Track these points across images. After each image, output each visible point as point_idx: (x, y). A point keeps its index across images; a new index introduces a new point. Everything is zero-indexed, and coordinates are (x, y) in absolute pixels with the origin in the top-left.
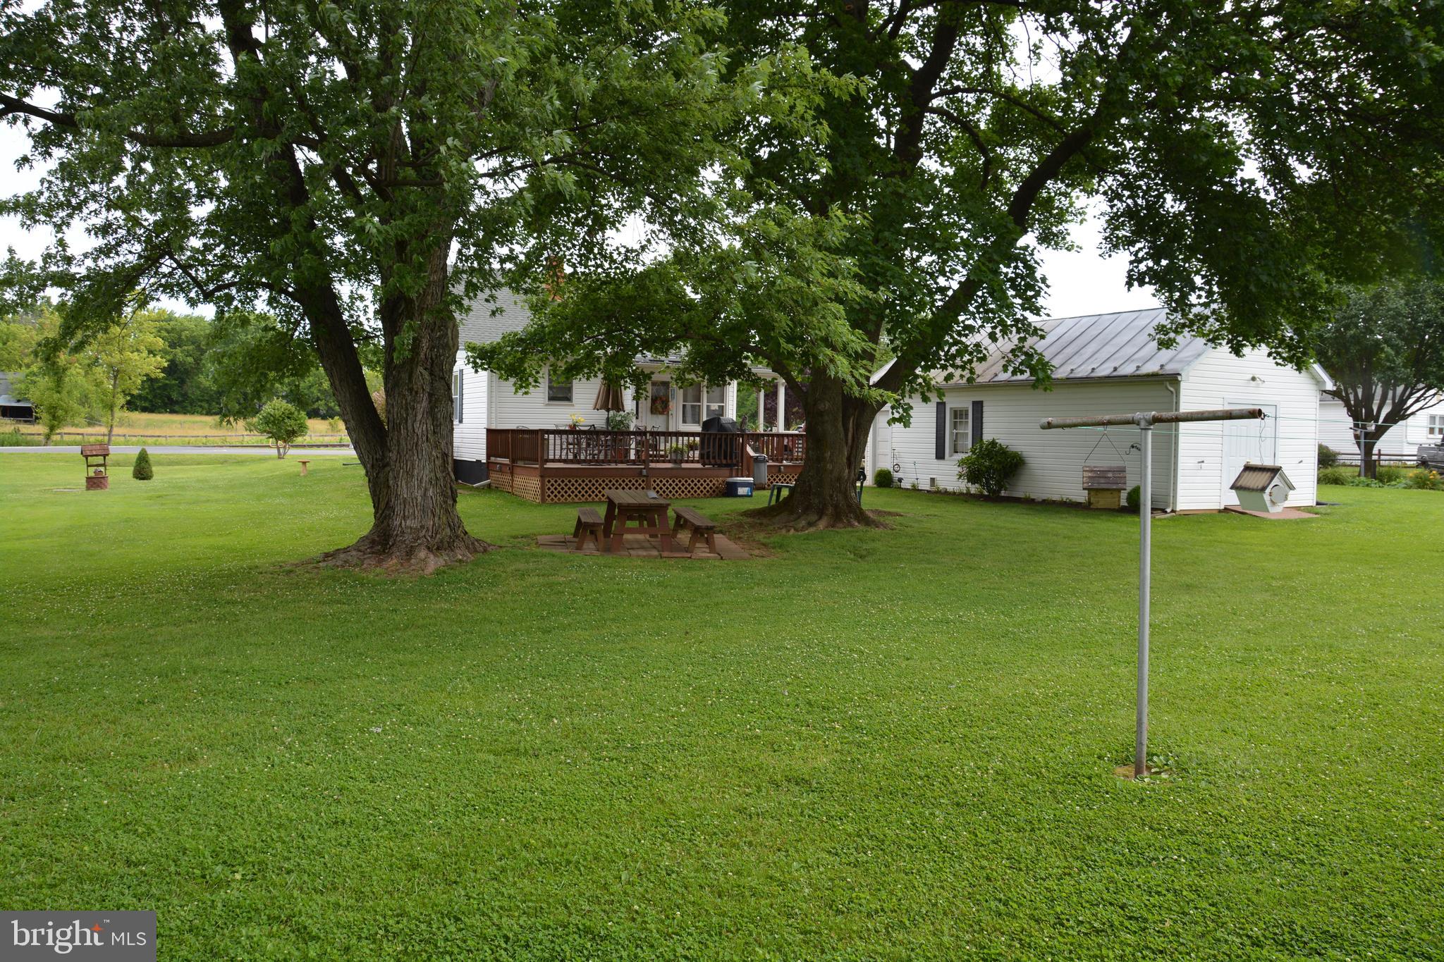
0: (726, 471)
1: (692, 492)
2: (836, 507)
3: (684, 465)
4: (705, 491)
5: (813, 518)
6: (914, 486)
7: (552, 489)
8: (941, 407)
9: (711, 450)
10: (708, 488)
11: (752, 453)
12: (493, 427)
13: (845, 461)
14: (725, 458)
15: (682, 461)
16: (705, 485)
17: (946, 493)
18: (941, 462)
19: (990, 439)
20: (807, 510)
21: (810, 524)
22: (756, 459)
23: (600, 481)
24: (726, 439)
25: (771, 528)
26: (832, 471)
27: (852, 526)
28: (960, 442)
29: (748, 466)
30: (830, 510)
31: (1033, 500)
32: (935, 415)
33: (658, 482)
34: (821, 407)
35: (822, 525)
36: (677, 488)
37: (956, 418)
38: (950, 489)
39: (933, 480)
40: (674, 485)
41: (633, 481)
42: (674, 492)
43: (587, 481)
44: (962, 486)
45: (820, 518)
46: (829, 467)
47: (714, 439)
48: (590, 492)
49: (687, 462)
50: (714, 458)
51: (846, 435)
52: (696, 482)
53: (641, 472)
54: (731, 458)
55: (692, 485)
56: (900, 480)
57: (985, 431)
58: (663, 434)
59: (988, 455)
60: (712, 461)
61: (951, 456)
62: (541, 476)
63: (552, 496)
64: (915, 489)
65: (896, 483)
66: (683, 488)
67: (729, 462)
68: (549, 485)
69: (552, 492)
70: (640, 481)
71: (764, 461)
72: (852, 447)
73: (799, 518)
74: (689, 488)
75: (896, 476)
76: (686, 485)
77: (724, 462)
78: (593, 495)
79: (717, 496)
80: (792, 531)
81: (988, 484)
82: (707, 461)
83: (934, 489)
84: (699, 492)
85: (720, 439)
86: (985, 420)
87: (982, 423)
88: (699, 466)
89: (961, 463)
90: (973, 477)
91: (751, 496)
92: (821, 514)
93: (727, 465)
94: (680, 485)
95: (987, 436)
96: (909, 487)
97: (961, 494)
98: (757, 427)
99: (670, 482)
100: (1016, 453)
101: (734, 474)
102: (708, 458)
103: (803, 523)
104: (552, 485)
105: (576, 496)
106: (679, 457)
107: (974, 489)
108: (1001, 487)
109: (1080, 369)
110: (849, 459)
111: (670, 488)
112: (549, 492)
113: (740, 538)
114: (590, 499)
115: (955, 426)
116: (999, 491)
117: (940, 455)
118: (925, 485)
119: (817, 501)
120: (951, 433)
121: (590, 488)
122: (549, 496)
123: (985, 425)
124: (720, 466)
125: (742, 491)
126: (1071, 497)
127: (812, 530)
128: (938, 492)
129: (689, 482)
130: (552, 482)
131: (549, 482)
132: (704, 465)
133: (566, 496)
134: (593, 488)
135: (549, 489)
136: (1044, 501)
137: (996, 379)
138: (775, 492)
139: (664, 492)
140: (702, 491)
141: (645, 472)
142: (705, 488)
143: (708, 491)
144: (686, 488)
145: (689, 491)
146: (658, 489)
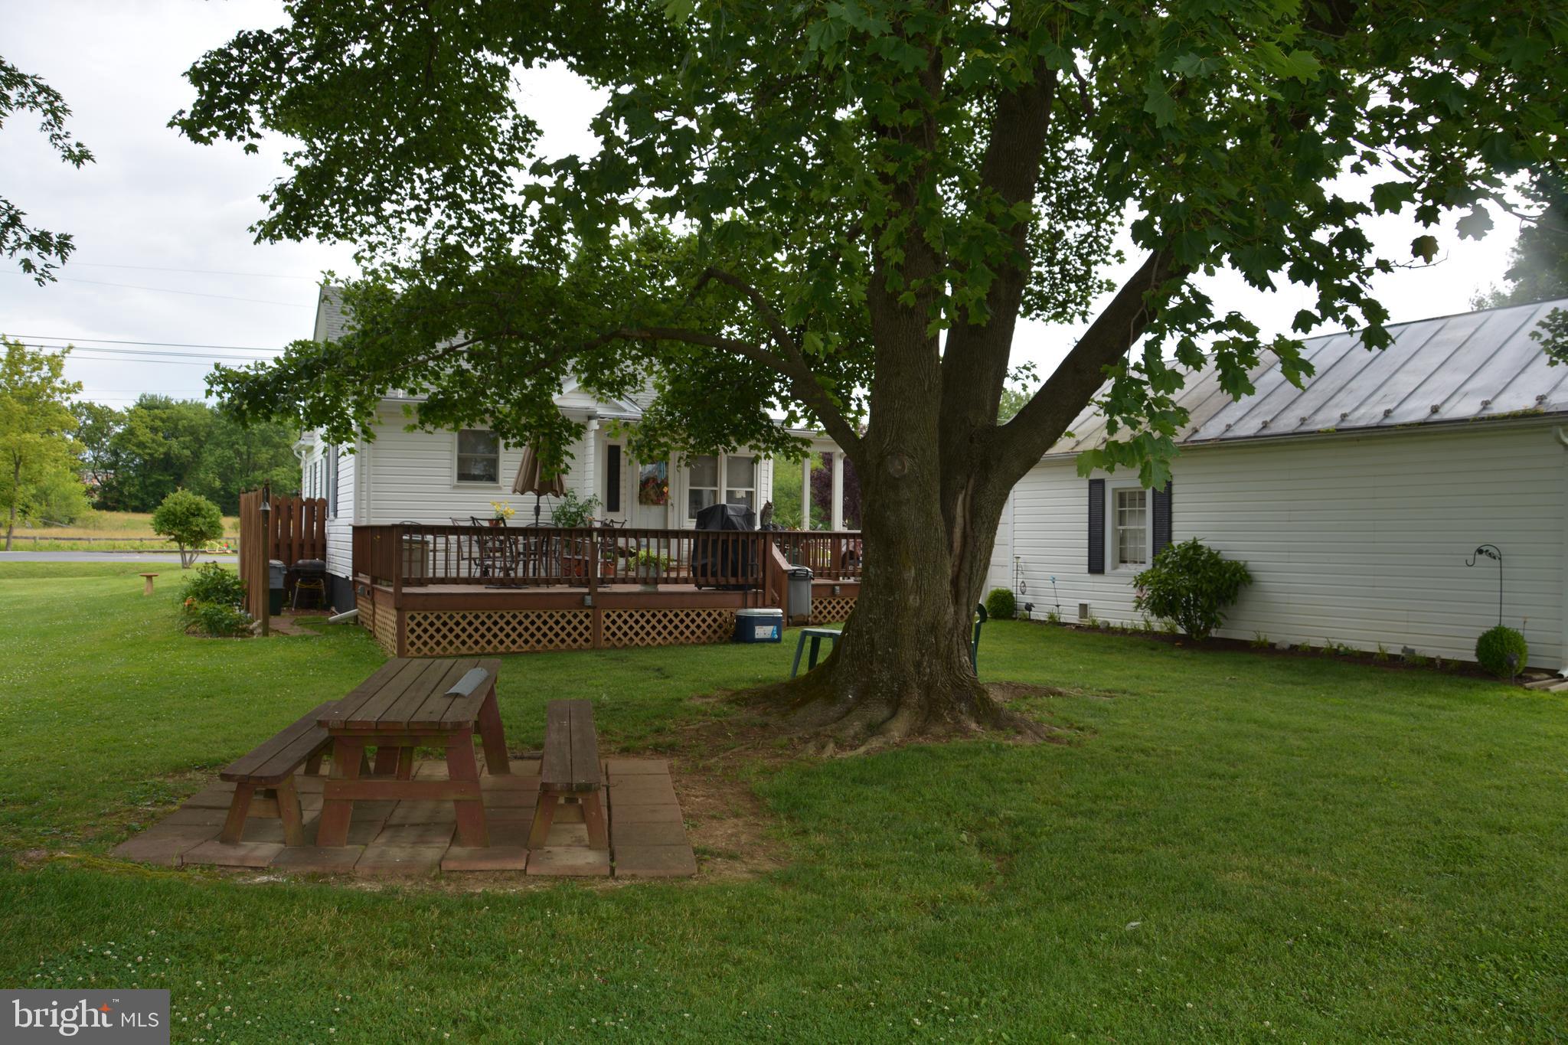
0: (735, 597)
1: (676, 633)
2: (928, 688)
3: (662, 588)
4: (698, 632)
5: (880, 712)
6: (1052, 617)
7: (419, 631)
8: (1096, 488)
9: (709, 560)
10: (704, 626)
11: (785, 565)
12: (364, 523)
13: (947, 587)
14: (735, 574)
15: (656, 581)
16: (698, 621)
17: (1109, 630)
18: (1097, 578)
19: (1190, 539)
20: (865, 695)
21: (874, 729)
22: (793, 575)
23: (508, 617)
24: (736, 542)
25: (783, 739)
26: (918, 612)
27: (965, 732)
28: (1130, 546)
29: (777, 588)
30: (915, 696)
31: (1273, 645)
32: (1086, 501)
33: (614, 616)
34: (894, 467)
35: (898, 730)
36: (648, 628)
37: (1122, 504)
38: (1115, 622)
39: (1084, 608)
40: (642, 622)
41: (569, 617)
42: (642, 634)
43: (483, 617)
44: (1136, 618)
45: (893, 715)
46: (913, 601)
47: (715, 542)
48: (489, 636)
49: (666, 581)
50: (714, 574)
51: (950, 532)
52: (682, 616)
53: (583, 600)
54: (744, 574)
55: (676, 621)
56: (1029, 607)
57: (1175, 526)
58: (655, 534)
59: (1188, 569)
60: (711, 580)
61: (1115, 568)
62: (398, 609)
63: (419, 644)
64: (1054, 623)
65: (1022, 612)
66: (659, 628)
67: (741, 580)
68: (413, 625)
69: (419, 637)
70: (581, 616)
71: (806, 577)
72: (962, 558)
73: (849, 711)
74: (670, 627)
75: (1022, 600)
76: (665, 621)
77: (732, 581)
78: (495, 642)
79: (721, 641)
80: (831, 747)
81: (1187, 621)
82: (702, 580)
83: (1087, 622)
84: (687, 633)
85: (725, 542)
86: (1175, 507)
87: (1170, 513)
88: (691, 588)
89: (1141, 582)
90: (1161, 605)
91: (779, 640)
92: (895, 704)
93: (737, 587)
94: (654, 622)
95: (1180, 536)
96: (1043, 617)
97: (1136, 632)
98: (799, 523)
99: (637, 616)
100: (1236, 563)
101: (750, 601)
102: (704, 574)
103: (856, 726)
104: (419, 624)
105: (464, 643)
106: (652, 574)
107: (1158, 624)
108: (1212, 622)
109: (1357, 414)
110: (955, 582)
111: (637, 628)
112: (413, 637)
113: (707, 769)
114: (489, 649)
115: (1121, 518)
116: (1207, 629)
117: (1096, 566)
118: (1070, 616)
119: (886, 676)
120: (1115, 530)
121: (489, 630)
122: (412, 644)
123: (1175, 517)
124: (727, 587)
125: (762, 632)
126: (1346, 643)
127: (875, 743)
128: (1094, 628)
129: (671, 616)
130: (419, 618)
131: (412, 618)
132: (699, 586)
133: (444, 643)
134: (495, 629)
135: (412, 631)
136: (1294, 648)
137: (1196, 437)
138: (808, 645)
139: (625, 634)
140: (693, 633)
141: (588, 600)
142: (698, 627)
143: (704, 632)
144: (665, 627)
145: (671, 633)
146: (614, 628)
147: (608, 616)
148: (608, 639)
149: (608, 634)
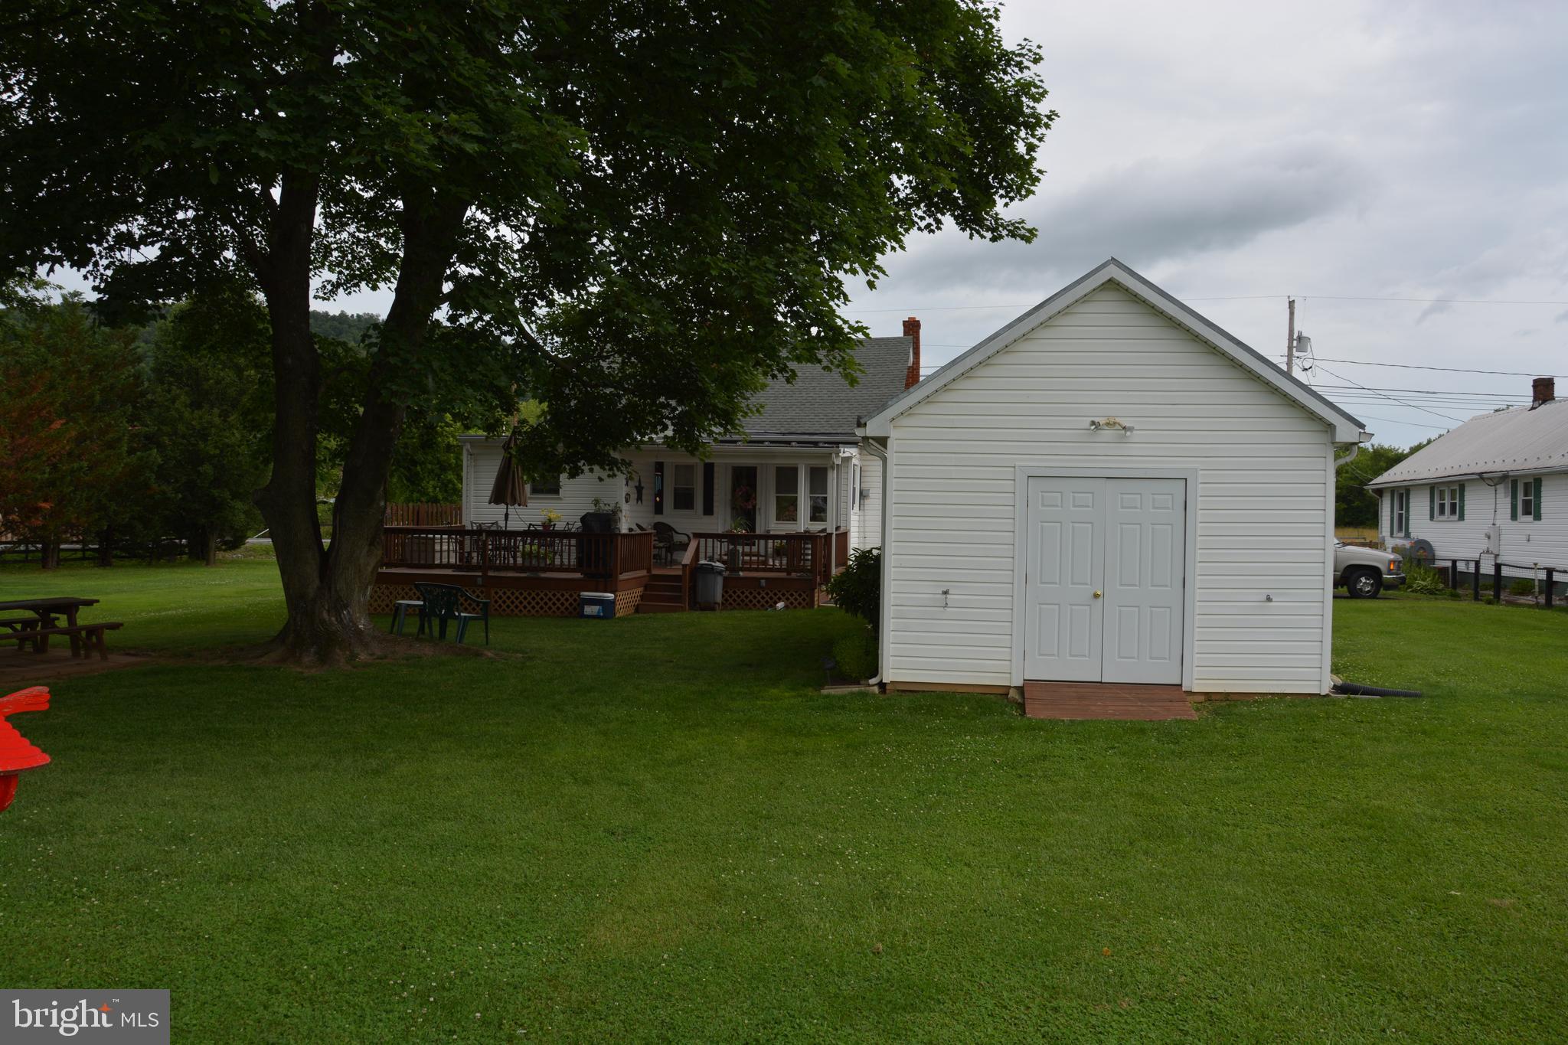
1: (546, 608)
3: (543, 574)
4: (563, 609)
10: (567, 604)
16: (562, 600)
33: (501, 593)
36: (525, 603)
40: (521, 598)
42: (521, 607)
52: (550, 595)
53: (477, 580)
55: (546, 599)
66: (533, 603)
74: (542, 603)
76: (538, 599)
84: (554, 608)
94: (529, 599)
99: (517, 594)
101: (591, 586)
106: (534, 564)
111: (517, 602)
129: (542, 595)
139: (508, 607)
140: (558, 608)
141: (480, 581)
142: (562, 604)
143: (567, 609)
144: (538, 603)
145: (542, 608)
146: (500, 602)
147: (496, 593)
148: (496, 609)
149: (496, 606)
